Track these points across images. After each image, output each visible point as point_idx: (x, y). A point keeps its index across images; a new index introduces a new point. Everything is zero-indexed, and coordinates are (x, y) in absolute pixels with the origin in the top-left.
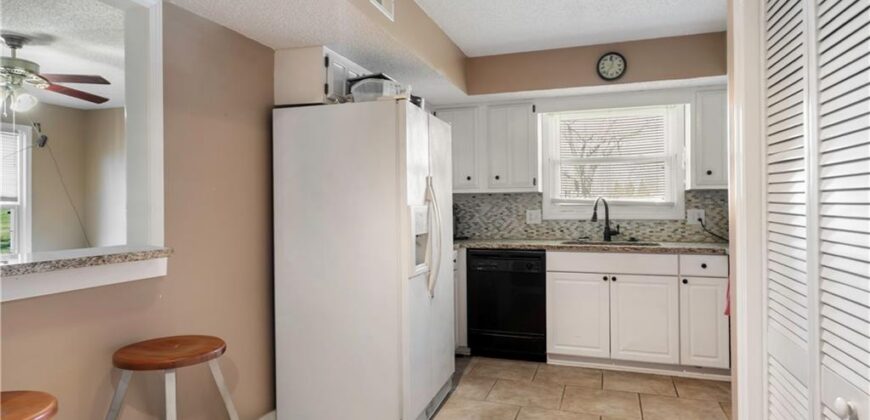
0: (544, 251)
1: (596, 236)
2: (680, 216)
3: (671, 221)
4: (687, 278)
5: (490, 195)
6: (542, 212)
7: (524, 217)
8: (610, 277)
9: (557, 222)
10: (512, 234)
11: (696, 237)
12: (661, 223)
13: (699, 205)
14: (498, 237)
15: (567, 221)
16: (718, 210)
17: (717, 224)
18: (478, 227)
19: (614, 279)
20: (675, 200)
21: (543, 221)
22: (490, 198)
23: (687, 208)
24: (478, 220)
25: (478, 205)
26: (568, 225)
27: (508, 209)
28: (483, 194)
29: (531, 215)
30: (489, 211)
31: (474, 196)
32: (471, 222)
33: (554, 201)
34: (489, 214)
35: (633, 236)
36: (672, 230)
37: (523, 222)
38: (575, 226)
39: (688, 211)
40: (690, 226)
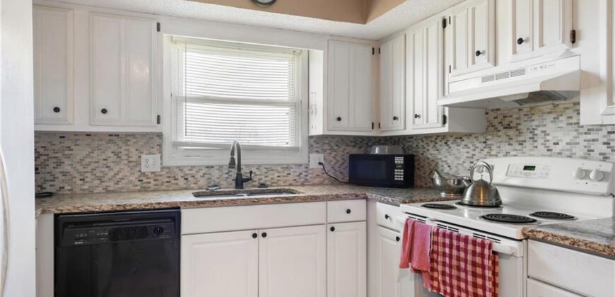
0: (179, 208)
1: (224, 183)
2: (304, 161)
3: (296, 165)
4: (333, 225)
5: (88, 135)
6: (161, 157)
7: (138, 164)
8: (260, 233)
9: (180, 169)
10: (120, 185)
11: (317, 181)
12: (287, 167)
13: (319, 149)
14: (100, 189)
15: (192, 168)
16: (334, 154)
17: (333, 167)
18: (67, 178)
19: (264, 235)
20: (300, 145)
21: (163, 168)
22: (88, 140)
23: (310, 152)
24: (68, 168)
25: (69, 148)
26: (193, 172)
27: (117, 154)
28: (76, 134)
29: (147, 161)
30: (87, 156)
31: (63, 136)
32: (57, 172)
33: (176, 145)
34: (87, 160)
35: (262, 182)
36: (298, 174)
37: (137, 169)
38: (201, 173)
39: (311, 155)
40: (312, 169)
